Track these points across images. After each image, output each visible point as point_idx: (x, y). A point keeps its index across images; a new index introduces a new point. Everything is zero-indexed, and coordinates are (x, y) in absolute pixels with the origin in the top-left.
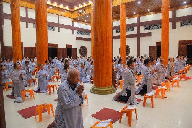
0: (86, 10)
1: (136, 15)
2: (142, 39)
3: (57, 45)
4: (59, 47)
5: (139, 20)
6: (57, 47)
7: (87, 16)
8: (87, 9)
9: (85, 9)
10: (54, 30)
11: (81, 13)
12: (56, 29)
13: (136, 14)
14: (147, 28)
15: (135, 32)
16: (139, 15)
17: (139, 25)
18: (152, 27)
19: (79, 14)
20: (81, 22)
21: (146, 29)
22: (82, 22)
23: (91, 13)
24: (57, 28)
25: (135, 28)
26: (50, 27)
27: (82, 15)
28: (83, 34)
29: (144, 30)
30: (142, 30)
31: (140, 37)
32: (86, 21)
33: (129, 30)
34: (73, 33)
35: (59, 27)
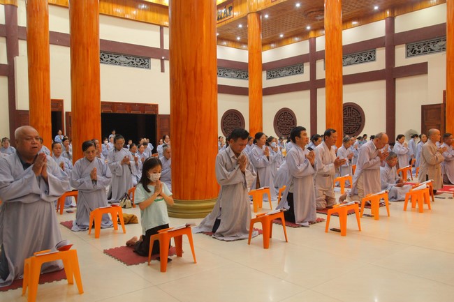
0: (235, 9)
1: (383, 14)
2: (400, 83)
3: (156, 107)
4: (160, 111)
5: (390, 27)
6: (157, 111)
7: (240, 26)
8: (237, 5)
9: (231, 5)
10: (148, 67)
11: (221, 18)
12: (155, 63)
13: (382, 11)
14: (417, 49)
15: (379, 63)
16: (392, 12)
17: (391, 41)
18: (431, 47)
19: (218, 19)
20: (225, 43)
21: (412, 52)
22: (230, 44)
23: (247, 16)
24: (158, 61)
25: (381, 53)
26: (138, 60)
27: (224, 23)
28: (232, 77)
29: (408, 56)
30: (402, 58)
31: (395, 79)
32: (239, 38)
33: (363, 58)
35: (163, 58)
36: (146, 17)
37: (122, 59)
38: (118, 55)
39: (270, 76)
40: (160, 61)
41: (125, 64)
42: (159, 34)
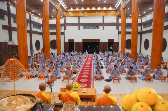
3: (99, 40)
4: (101, 41)
6: (100, 41)
10: (99, 29)
24: (102, 27)
26: (96, 27)
34: (118, 28)
35: (103, 25)
36: (98, 14)
37: (91, 27)
38: (90, 26)
39: (144, 27)
40: (102, 26)
41: (92, 28)
42: (102, 18)
